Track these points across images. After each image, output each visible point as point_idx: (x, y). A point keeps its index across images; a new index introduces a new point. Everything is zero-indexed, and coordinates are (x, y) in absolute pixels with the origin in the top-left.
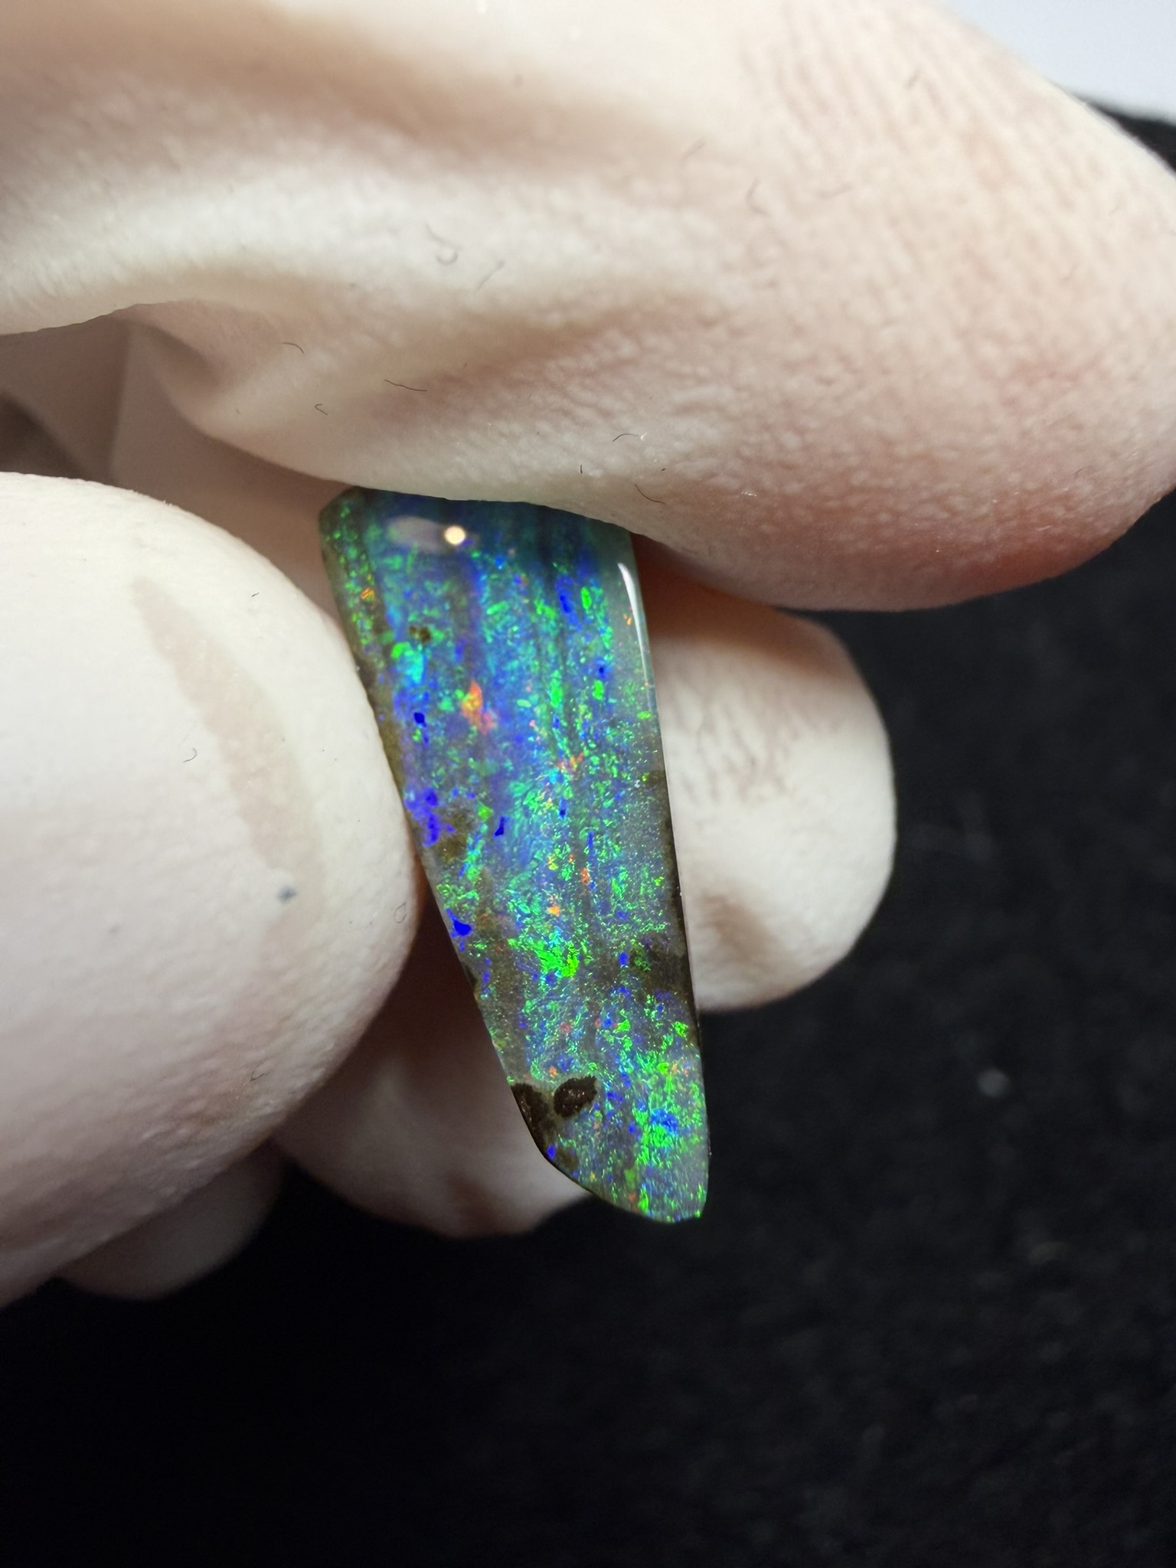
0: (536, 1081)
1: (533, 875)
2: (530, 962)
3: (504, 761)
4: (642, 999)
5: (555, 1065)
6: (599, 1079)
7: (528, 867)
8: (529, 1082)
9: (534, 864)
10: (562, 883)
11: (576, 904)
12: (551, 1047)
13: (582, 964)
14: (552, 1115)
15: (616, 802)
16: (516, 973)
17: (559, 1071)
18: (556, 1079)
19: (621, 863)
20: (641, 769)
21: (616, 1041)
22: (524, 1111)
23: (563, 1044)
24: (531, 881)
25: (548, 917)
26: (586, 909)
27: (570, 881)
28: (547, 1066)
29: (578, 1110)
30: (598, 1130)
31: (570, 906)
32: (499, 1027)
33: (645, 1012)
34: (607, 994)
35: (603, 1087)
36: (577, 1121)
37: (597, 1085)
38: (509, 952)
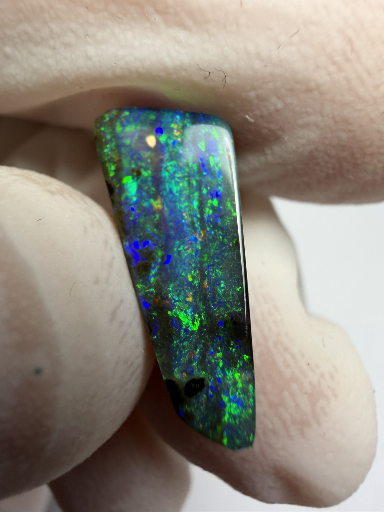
0: (176, 378)
1: (180, 283)
2: (177, 322)
3: (170, 231)
4: (229, 343)
5: (186, 371)
6: (207, 380)
7: (178, 279)
8: (173, 379)
9: (181, 278)
10: (194, 287)
11: (200, 297)
12: (184, 363)
13: (201, 325)
14: (183, 395)
15: (221, 252)
16: (170, 327)
17: (188, 374)
18: (186, 378)
19: (222, 280)
21: (215, 362)
22: (170, 392)
23: (190, 362)
24: (179, 285)
25: (187, 302)
26: (205, 299)
27: (197, 286)
28: (182, 372)
29: (196, 394)
30: (204, 404)
31: (197, 298)
33: (229, 349)
34: (212, 339)
35: (208, 384)
36: (195, 399)
37: (206, 383)
38: (168, 317)
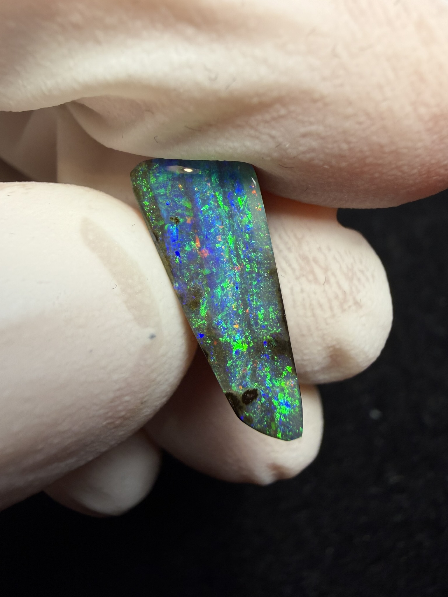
0: (234, 391)
1: (227, 313)
2: (228, 346)
3: (213, 269)
4: (273, 358)
5: (241, 385)
6: (259, 390)
7: (225, 310)
8: (231, 392)
9: (227, 308)
10: (239, 315)
11: (245, 323)
12: (239, 378)
13: (249, 346)
14: (242, 404)
15: (258, 282)
16: (223, 351)
17: (243, 387)
18: (242, 390)
19: (261, 306)
20: (267, 268)
21: (264, 375)
22: (231, 403)
23: (244, 377)
24: (226, 315)
25: (234, 329)
26: (249, 326)
27: (242, 314)
28: (238, 385)
29: (251, 402)
30: (259, 408)
31: (243, 324)
32: (218, 372)
33: (275, 363)
34: (259, 357)
35: (261, 393)
36: (251, 405)
37: (258, 392)
38: (219, 343)
